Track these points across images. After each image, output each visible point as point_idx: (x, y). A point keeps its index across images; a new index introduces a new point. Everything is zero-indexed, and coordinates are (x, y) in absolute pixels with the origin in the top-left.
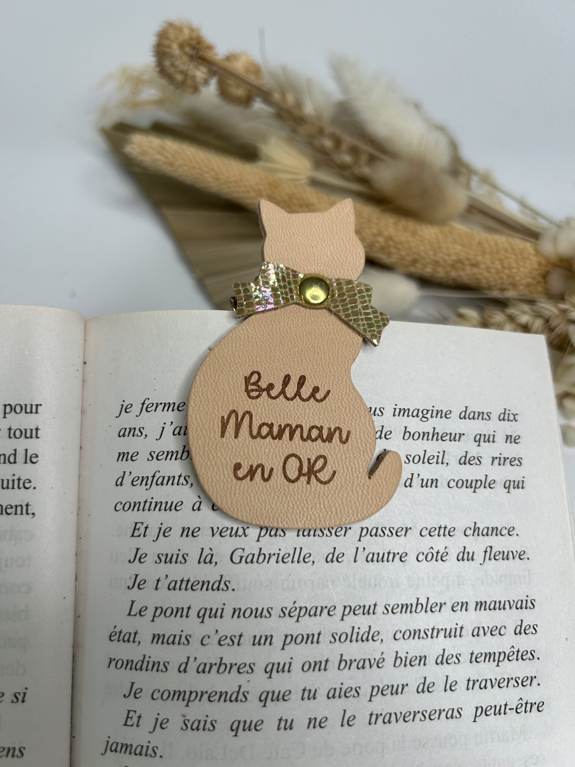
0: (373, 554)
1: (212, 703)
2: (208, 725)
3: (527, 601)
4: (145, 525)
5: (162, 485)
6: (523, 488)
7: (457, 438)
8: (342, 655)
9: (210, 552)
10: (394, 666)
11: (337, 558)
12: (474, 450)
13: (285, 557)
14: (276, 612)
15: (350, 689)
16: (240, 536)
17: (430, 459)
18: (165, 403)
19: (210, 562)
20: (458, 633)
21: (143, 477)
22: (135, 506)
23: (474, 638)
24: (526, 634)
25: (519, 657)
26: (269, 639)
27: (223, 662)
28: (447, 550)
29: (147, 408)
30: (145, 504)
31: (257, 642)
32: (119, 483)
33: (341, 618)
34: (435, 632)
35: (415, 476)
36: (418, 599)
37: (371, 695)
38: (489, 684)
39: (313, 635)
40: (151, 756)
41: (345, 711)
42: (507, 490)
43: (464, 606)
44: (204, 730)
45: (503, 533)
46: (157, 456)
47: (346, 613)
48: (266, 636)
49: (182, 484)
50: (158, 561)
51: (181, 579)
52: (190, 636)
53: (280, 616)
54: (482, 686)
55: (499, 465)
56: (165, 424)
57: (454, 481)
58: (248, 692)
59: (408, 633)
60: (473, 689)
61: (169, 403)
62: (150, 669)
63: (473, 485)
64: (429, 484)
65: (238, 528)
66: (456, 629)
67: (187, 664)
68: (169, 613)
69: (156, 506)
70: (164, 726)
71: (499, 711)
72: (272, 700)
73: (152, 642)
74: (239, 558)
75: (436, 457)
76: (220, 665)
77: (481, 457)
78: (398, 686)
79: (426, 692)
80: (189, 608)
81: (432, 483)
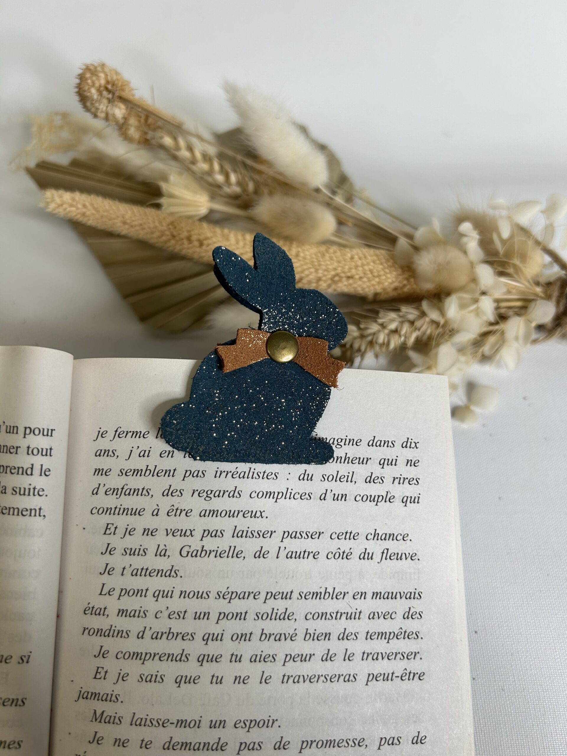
0: (292, 552)
1: (162, 662)
2: (159, 679)
3: (415, 593)
4: (115, 526)
5: (129, 495)
6: (418, 503)
7: (365, 462)
8: (263, 630)
9: (164, 547)
10: (305, 639)
11: (264, 555)
12: (378, 471)
13: (222, 553)
14: (212, 595)
15: (268, 656)
16: (188, 536)
17: (342, 478)
18: (133, 432)
19: (164, 555)
20: (357, 616)
21: (114, 489)
22: (108, 511)
23: (370, 621)
24: (412, 618)
25: (406, 636)
26: (206, 615)
27: (171, 631)
28: (351, 551)
29: (119, 435)
30: (115, 510)
31: (197, 617)
32: (95, 492)
33: (264, 601)
34: (339, 615)
35: (329, 491)
36: (326, 588)
37: (285, 661)
38: (380, 657)
39: (241, 613)
40: (114, 701)
41: (263, 672)
42: (404, 504)
43: (363, 595)
44: (155, 682)
45: (398, 538)
46: (126, 473)
47: (268, 597)
48: (205, 613)
49: (145, 495)
50: (124, 553)
51: (142, 568)
52: (147, 611)
53: (216, 598)
54: (375, 658)
55: (399, 484)
56: (133, 447)
57: (360, 496)
58: (189, 655)
59: (317, 614)
60: (366, 659)
61: (137, 432)
62: (116, 636)
63: (376, 499)
64: (340, 498)
65: (186, 530)
66: (356, 613)
67: (144, 632)
68: (131, 593)
69: (124, 511)
70: (125, 679)
71: (387, 678)
72: (207, 661)
73: (118, 615)
74: (187, 553)
75: (346, 477)
76: (169, 633)
77: (384, 477)
78: (307, 655)
79: (329, 661)
80: (147, 590)
81: (342, 497)
